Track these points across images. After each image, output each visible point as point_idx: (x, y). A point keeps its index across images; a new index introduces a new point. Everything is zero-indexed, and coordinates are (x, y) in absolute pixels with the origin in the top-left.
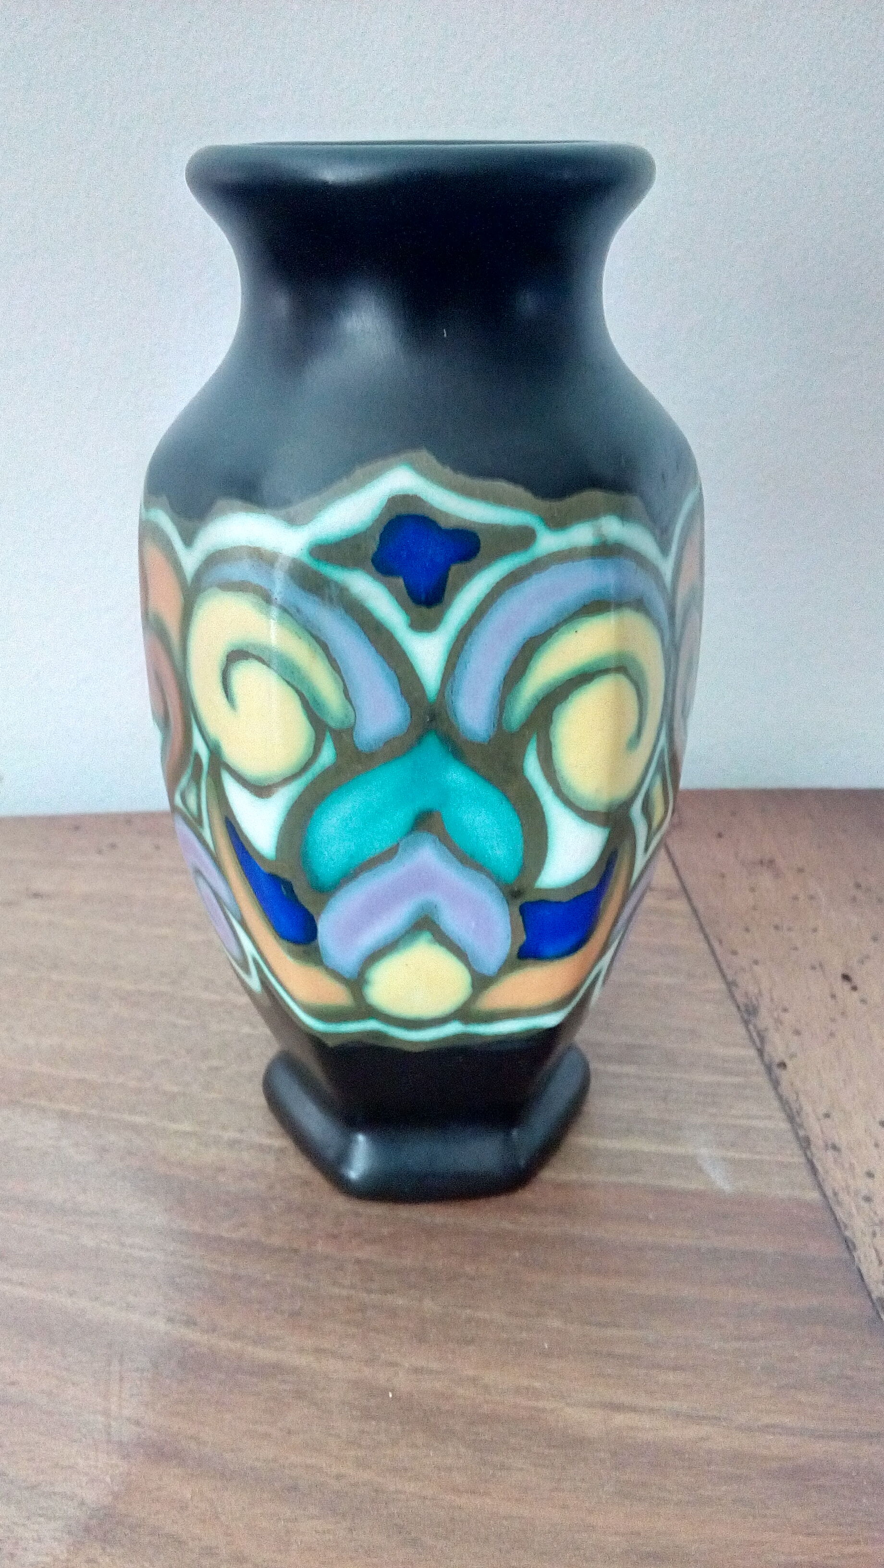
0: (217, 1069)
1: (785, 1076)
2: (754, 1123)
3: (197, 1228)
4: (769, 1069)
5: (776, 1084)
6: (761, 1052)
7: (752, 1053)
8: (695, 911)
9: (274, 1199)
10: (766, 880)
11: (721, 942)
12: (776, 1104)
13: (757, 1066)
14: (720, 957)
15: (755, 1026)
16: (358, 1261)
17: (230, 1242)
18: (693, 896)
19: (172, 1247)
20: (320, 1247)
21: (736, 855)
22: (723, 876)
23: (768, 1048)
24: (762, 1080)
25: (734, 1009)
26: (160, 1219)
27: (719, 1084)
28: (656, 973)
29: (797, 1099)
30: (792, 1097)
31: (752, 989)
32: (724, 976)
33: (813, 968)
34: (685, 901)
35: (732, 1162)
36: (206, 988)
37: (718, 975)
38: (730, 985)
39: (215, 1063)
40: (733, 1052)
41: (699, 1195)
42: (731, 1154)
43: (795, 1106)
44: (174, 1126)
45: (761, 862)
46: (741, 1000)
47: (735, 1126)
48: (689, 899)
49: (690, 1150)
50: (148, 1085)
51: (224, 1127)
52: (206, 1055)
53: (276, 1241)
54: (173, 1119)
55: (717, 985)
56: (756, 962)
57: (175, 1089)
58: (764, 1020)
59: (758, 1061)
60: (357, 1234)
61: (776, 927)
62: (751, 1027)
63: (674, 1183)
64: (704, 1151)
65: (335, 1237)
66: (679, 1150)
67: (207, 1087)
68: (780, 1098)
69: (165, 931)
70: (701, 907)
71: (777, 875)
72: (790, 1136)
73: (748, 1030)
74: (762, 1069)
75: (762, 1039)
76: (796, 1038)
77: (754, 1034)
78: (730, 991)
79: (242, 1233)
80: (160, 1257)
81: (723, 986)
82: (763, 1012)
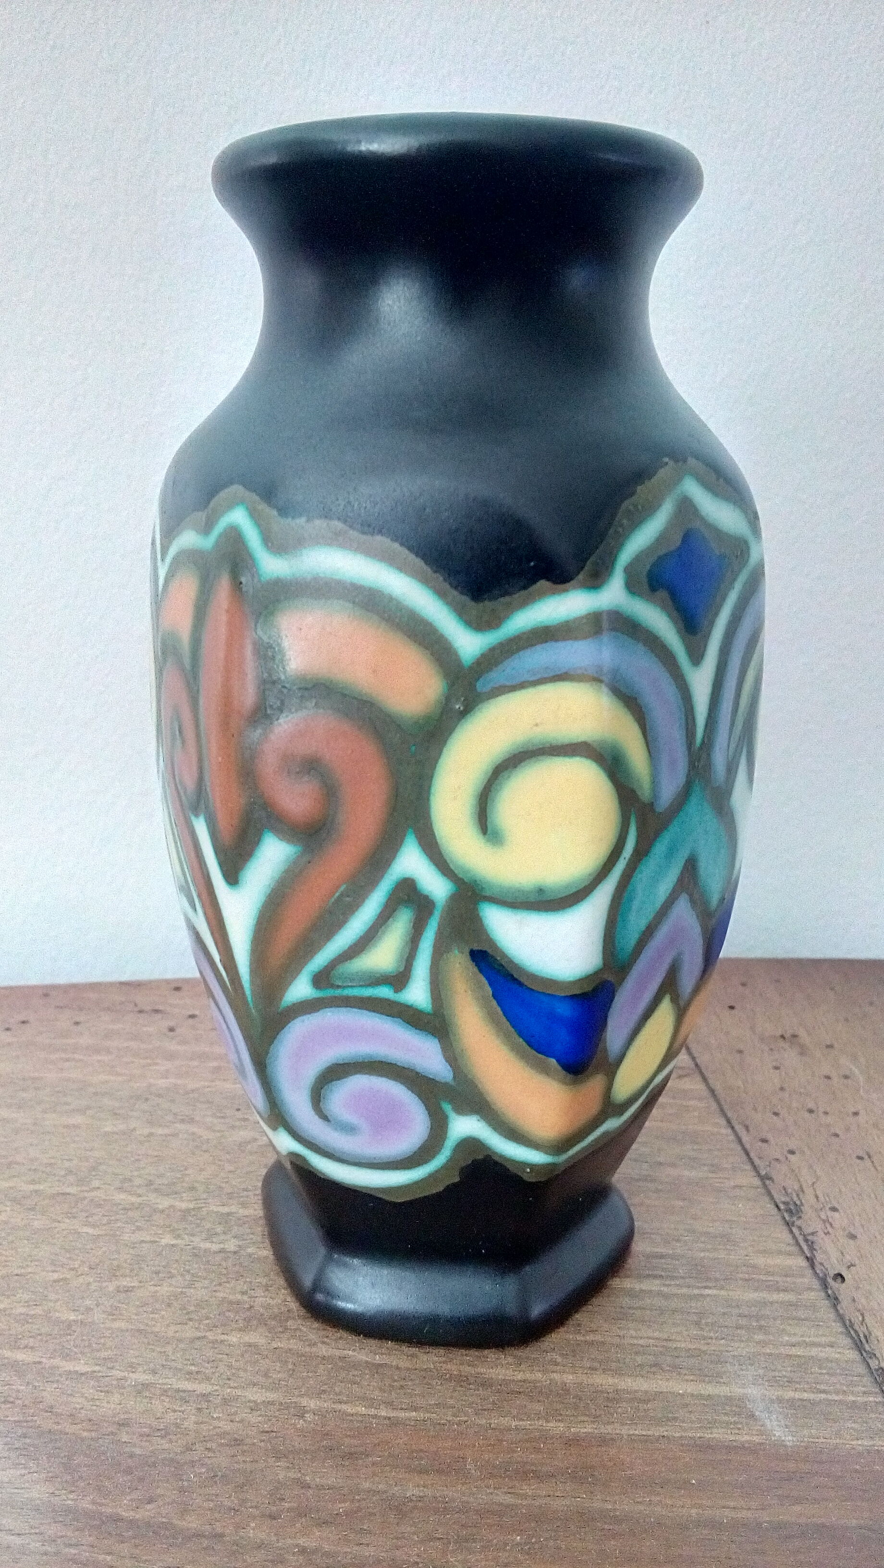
0: (128, 1290)
1: (843, 1290)
2: (814, 1351)
3: (86, 1504)
4: (825, 1286)
5: (835, 1301)
6: (811, 1260)
7: (802, 1262)
8: (712, 1091)
9: (192, 1463)
10: (790, 1056)
11: (747, 1128)
12: (838, 1327)
13: (808, 1279)
14: (748, 1146)
15: (800, 1228)
16: (303, 1551)
17: (132, 1523)
18: (708, 1075)
19: (52, 1530)
20: (255, 1532)
21: (753, 1028)
22: (740, 1052)
23: (819, 1257)
24: (816, 1296)
25: (771, 1207)
26: (39, 1492)
27: (764, 1304)
28: (673, 1165)
29: (863, 1320)
30: (857, 1319)
31: (792, 1185)
32: (755, 1168)
33: (860, 1158)
34: (698, 1078)
35: (791, 1403)
36: (120, 1189)
37: (748, 1167)
38: (765, 1179)
39: (125, 1282)
40: (779, 1260)
41: (753, 1450)
42: (790, 1394)
43: (862, 1330)
44: (69, 1366)
45: (782, 1037)
46: (780, 1198)
47: (789, 1356)
48: (705, 1079)
49: (737, 1391)
50: (38, 1311)
51: (132, 1368)
52: (114, 1273)
53: (192, 1523)
54: (66, 1357)
55: (749, 1179)
56: (792, 1152)
57: (72, 1317)
58: (810, 1222)
59: (809, 1272)
60: (301, 1513)
61: (811, 1111)
62: (795, 1230)
63: (717, 1434)
64: (753, 1391)
65: (272, 1517)
66: (723, 1391)
67: (113, 1313)
68: (841, 1318)
69: (78, 1119)
70: (718, 1086)
71: (803, 1051)
72: (861, 1369)
73: (791, 1232)
74: (816, 1284)
75: (811, 1246)
76: (851, 1242)
77: (801, 1239)
78: (765, 1186)
79: (147, 1512)
80: (35, 1545)
81: (757, 1182)
82: (808, 1211)
